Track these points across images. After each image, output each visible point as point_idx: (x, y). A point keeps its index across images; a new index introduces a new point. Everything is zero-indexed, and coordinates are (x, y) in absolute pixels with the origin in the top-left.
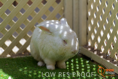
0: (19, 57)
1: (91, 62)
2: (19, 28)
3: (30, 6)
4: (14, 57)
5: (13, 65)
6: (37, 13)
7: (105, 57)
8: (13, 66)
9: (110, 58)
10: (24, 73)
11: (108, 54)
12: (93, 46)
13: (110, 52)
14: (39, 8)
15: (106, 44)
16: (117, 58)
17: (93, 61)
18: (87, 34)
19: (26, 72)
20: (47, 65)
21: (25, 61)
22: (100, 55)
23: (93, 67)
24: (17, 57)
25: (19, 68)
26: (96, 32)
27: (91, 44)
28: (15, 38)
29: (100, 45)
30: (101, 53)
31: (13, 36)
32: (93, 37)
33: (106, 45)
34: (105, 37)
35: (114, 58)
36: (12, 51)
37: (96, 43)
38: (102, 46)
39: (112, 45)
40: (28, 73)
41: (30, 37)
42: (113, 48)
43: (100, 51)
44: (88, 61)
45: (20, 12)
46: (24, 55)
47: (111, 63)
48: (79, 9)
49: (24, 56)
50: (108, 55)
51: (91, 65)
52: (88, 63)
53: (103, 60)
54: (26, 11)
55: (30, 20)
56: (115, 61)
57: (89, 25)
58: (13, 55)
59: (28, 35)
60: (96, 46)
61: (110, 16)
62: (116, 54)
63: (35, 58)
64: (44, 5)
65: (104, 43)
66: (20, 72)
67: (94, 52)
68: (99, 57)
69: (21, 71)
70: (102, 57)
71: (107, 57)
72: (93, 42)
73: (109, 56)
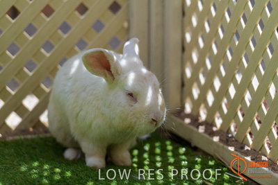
0: (22, 137)
1: (190, 151)
2: (22, 69)
3: (48, 19)
4: (10, 138)
5: (7, 157)
6: (65, 36)
7: (225, 139)
8: (6, 159)
9: (236, 141)
10: (30, 175)
11: (231, 133)
12: (195, 114)
13: (236, 127)
14: (69, 22)
15: (227, 108)
16: (251, 142)
17: (196, 149)
18: (183, 85)
19: (36, 173)
20: (86, 156)
21: (34, 148)
22: (212, 134)
23: (196, 163)
24: (17, 137)
25: (21, 163)
26: (202, 80)
27: (192, 109)
28: (13, 93)
29: (211, 111)
30: (215, 129)
31: (8, 88)
32: (196, 93)
33: (225, 111)
34: (224, 91)
35: (244, 143)
36: (5, 124)
37: (202, 106)
38: (218, 114)
39: (241, 110)
40: (41, 177)
41: (47, 90)
42: (241, 119)
43: (213, 124)
44: (184, 149)
45: (25, 33)
46: (34, 133)
47: (237, 153)
48: (163, 26)
49: (33, 136)
50: (230, 135)
51: (191, 159)
52: (184, 154)
53: (218, 146)
54: (39, 30)
55: (48, 52)
56: (247, 150)
57: (188, 64)
58: (6, 132)
59: (43, 86)
60: (204, 113)
61: (237, 43)
62: (250, 133)
63: (59, 139)
64: (82, 17)
65: (221, 106)
66: (21, 173)
67: (198, 128)
68: (211, 138)
69: (26, 171)
70: (216, 139)
71: (227, 140)
72: (196, 105)
73: (232, 137)
